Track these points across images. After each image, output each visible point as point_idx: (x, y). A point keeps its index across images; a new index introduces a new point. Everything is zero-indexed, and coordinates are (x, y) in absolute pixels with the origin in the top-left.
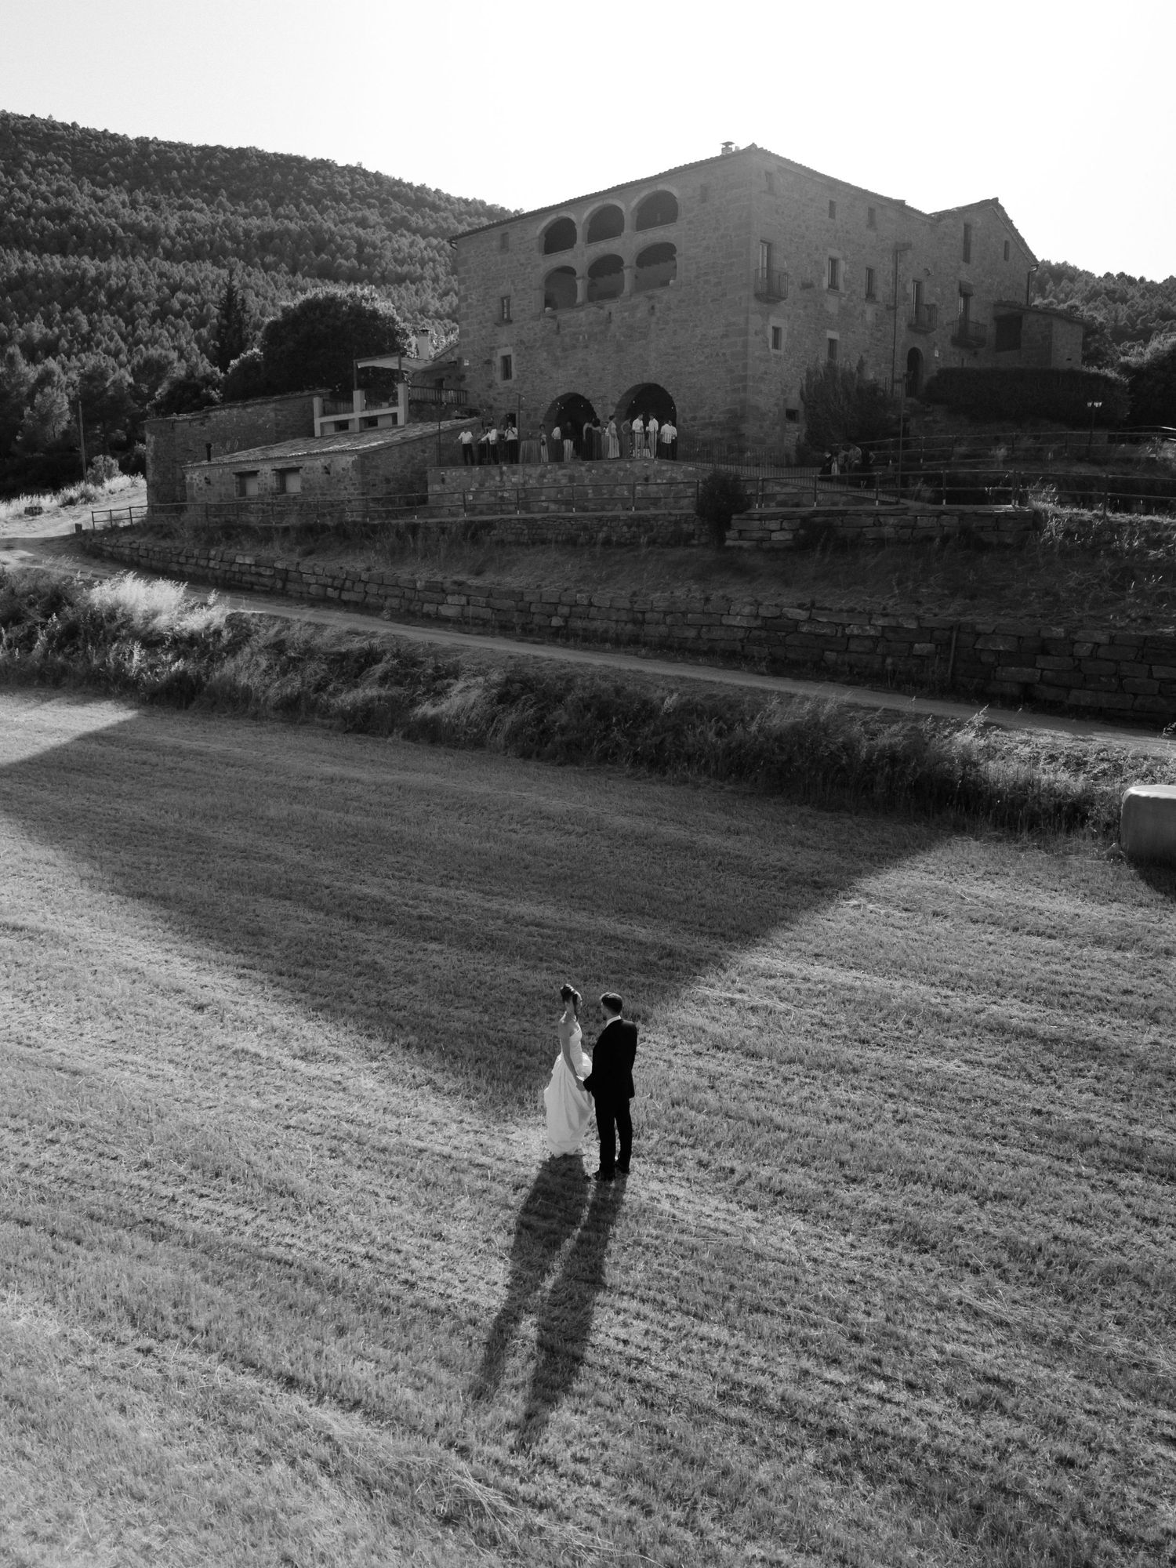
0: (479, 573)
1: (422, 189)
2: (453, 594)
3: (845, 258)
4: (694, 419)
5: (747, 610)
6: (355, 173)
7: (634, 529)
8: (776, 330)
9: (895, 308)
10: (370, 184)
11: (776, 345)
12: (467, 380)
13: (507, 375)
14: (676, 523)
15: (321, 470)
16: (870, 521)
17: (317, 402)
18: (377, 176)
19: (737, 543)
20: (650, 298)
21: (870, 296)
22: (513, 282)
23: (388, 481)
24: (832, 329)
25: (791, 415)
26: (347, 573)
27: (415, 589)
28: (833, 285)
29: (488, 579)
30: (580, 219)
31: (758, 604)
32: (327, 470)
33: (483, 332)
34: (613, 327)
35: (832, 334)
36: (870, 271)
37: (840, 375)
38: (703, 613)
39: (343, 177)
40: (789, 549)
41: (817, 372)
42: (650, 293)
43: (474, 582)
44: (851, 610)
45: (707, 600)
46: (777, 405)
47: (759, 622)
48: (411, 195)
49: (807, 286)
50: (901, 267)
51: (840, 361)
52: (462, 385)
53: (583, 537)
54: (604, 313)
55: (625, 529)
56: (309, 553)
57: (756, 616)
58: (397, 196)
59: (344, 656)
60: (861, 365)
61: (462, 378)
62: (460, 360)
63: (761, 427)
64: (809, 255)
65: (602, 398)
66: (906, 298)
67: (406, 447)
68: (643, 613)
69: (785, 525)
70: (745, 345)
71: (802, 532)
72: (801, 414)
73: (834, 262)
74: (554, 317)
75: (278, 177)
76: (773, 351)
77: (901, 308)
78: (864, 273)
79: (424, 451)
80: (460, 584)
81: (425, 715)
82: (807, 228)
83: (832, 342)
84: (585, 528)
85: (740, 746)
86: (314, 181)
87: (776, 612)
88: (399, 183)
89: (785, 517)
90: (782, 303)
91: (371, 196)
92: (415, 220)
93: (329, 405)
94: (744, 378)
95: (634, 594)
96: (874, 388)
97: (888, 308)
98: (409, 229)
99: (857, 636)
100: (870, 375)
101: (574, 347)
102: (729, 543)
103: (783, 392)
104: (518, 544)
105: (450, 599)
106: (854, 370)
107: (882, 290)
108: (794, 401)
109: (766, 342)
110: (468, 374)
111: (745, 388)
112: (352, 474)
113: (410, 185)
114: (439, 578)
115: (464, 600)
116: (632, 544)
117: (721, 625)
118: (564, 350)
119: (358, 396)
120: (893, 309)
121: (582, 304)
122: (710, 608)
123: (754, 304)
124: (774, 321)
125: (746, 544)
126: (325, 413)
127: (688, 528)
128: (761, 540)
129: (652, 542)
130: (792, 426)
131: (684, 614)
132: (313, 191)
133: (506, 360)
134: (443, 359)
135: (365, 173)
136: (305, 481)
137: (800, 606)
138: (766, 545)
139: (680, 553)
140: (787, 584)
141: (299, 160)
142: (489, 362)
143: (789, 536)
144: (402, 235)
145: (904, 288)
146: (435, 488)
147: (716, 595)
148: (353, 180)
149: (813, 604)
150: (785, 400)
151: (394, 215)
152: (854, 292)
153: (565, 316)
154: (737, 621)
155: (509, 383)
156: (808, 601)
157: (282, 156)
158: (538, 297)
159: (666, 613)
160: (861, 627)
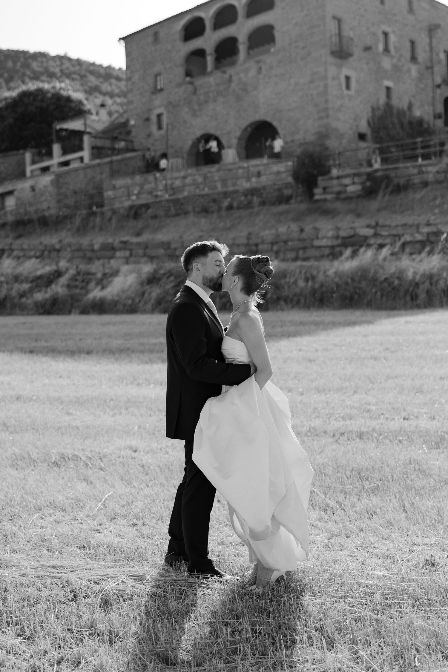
0: (138, 234)
1: (109, 67)
2: (120, 249)
3: (394, 32)
4: (293, 141)
5: (330, 234)
6: (62, 59)
7: (249, 197)
8: (348, 78)
9: (432, 68)
10: (73, 66)
11: (348, 87)
12: (133, 134)
13: (160, 127)
14: (279, 190)
15: (29, 189)
16: (415, 171)
17: (28, 156)
18: (79, 62)
19: (323, 197)
20: (258, 62)
21: (414, 59)
22: (163, 64)
23: (75, 192)
24: (388, 79)
25: (362, 137)
26: (46, 246)
27: (93, 251)
28: (386, 50)
29: (145, 237)
30: (208, 16)
31: (338, 229)
32: (33, 189)
33: (144, 100)
34: (233, 85)
35: (388, 83)
36: (413, 43)
37: (395, 112)
38: (299, 240)
39: (55, 61)
40: (359, 197)
41: (378, 108)
42: (258, 58)
43: (135, 240)
44: (404, 225)
45: (302, 231)
46: (351, 129)
47: (339, 241)
48: (102, 71)
49: (367, 49)
50: (434, 41)
51: (395, 102)
52: (130, 138)
53: (214, 207)
54: (226, 76)
55: (243, 198)
56: (19, 237)
57: (337, 237)
58: (92, 73)
59: (40, 277)
60: (410, 106)
61: (129, 133)
62: (128, 121)
63: (341, 143)
64: (368, 29)
65: (229, 133)
66: (439, 62)
67: (88, 171)
68: (256, 245)
69: (356, 180)
70: (326, 86)
71: (368, 184)
72: (369, 136)
73: (386, 34)
74: (191, 83)
75: (10, 64)
76: (346, 92)
77: (436, 69)
78: (408, 45)
79: (101, 174)
80: (125, 243)
81: (95, 298)
82: (366, 10)
83: (388, 89)
84: (214, 201)
85: (322, 286)
86: (35, 65)
87: (351, 232)
88: (93, 64)
89: (355, 175)
90: (351, 59)
91: (74, 73)
92: (105, 87)
93: (37, 158)
94: (326, 109)
95: (250, 234)
96: (420, 122)
97: (427, 68)
98: (101, 93)
99: (410, 242)
100: (417, 113)
101: (206, 102)
102: (317, 197)
103: (355, 120)
104: (167, 216)
105: (118, 254)
106: (406, 108)
107: (422, 56)
108: (364, 127)
109: (340, 85)
110: (133, 130)
111: (327, 116)
112: (50, 189)
113: (101, 66)
114: (110, 240)
115: (127, 253)
116: (249, 205)
117: (313, 247)
118: (200, 104)
119: (56, 148)
120: (430, 68)
121: (211, 73)
122: (304, 235)
123: (331, 59)
124: (345, 71)
125: (329, 197)
126: (33, 162)
127: (287, 192)
128: (339, 193)
129: (263, 203)
130: (362, 144)
131: (286, 242)
132: (34, 72)
133: (159, 116)
134: (116, 122)
135: (70, 59)
136: (18, 199)
137: (368, 226)
138: (343, 196)
139: (283, 207)
140: (359, 215)
141: (24, 53)
142: (148, 119)
143: (358, 187)
144: (96, 97)
145: (438, 55)
146: (109, 194)
147: (308, 229)
148: (62, 64)
149: (377, 224)
150: (357, 126)
151: (90, 84)
152: (401, 56)
153: (199, 81)
154: (324, 242)
155: (163, 132)
156: (373, 223)
157: (13, 51)
158: (180, 71)
159: (273, 244)
160: (412, 235)
